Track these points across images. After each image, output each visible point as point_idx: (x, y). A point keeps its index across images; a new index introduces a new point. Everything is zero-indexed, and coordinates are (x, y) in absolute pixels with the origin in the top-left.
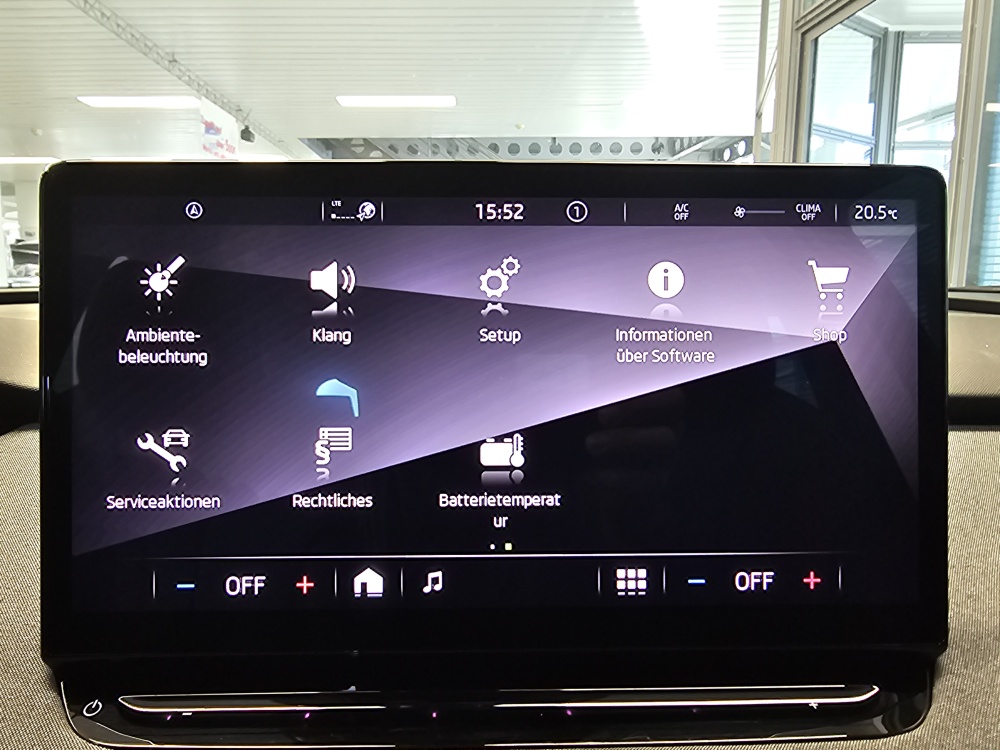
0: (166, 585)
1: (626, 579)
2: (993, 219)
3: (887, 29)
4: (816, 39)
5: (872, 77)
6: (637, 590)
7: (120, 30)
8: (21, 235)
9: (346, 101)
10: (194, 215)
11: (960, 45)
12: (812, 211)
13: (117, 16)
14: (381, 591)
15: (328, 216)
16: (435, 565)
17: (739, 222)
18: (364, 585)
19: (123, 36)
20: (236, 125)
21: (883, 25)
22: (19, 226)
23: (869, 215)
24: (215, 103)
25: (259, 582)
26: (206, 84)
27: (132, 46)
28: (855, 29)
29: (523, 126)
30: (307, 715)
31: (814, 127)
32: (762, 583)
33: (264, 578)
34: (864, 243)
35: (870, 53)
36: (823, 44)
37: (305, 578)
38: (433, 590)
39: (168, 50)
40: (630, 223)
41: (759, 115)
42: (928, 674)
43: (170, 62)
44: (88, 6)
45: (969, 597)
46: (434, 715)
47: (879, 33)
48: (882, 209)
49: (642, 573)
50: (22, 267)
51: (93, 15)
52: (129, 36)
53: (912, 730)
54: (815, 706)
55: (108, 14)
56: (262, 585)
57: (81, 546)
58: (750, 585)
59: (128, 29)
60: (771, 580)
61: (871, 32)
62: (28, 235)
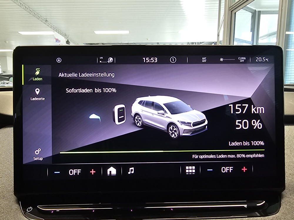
0: (51, 172)
1: (189, 169)
3: (255, 10)
4: (235, 13)
5: (251, 24)
6: (192, 173)
7: (31, 12)
8: (2, 72)
9: (97, 32)
10: (59, 62)
11: (278, 15)
12: (243, 59)
13: (30, 8)
14: (116, 173)
15: (99, 62)
16: (132, 166)
17: (221, 62)
18: (110, 172)
19: (32, 14)
20: (65, 39)
22: (1, 70)
23: (260, 60)
24: (59, 33)
25: (79, 171)
26: (56, 27)
27: (34, 16)
28: (246, 10)
29: (149, 39)
30: (94, 211)
31: (235, 39)
32: (229, 170)
33: (80, 170)
35: (251, 17)
36: (237, 14)
37: (93, 170)
38: (131, 173)
39: (45, 18)
40: (189, 63)
41: (218, 35)
42: (279, 197)
43: (45, 21)
44: (21, 5)
45: (290, 174)
46: (132, 210)
47: (253, 11)
48: (264, 58)
49: (194, 167)
51: (23, 7)
52: (33, 14)
53: (276, 214)
54: (246, 207)
55: (27, 7)
56: (80, 172)
57: (26, 161)
58: (226, 171)
59: (33, 12)
60: (232, 169)
61: (251, 11)
62: (4, 72)
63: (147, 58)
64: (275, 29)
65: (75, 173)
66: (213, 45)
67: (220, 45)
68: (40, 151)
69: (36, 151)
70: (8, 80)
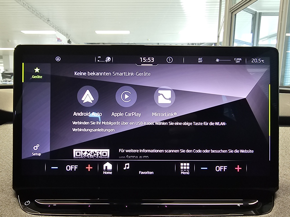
1: (183, 166)
2: (288, 67)
3: (256, 12)
4: (236, 14)
5: (252, 26)
7: (33, 12)
8: (4, 70)
9: (98, 32)
10: (58, 60)
11: (278, 17)
12: (239, 60)
13: (32, 7)
15: (97, 61)
17: (217, 63)
20: (66, 39)
21: (255, 10)
22: (4, 68)
23: (256, 61)
26: (58, 27)
27: (37, 16)
28: (247, 12)
29: (149, 40)
30: (89, 206)
31: (235, 40)
32: (223, 169)
33: (77, 166)
34: (250, 73)
35: (251, 19)
36: (237, 16)
37: (89, 165)
38: (126, 169)
39: (47, 17)
40: (185, 63)
41: (218, 37)
43: (48, 21)
44: (24, 5)
45: (285, 175)
46: (127, 206)
47: (254, 13)
48: (260, 60)
49: (188, 164)
50: (5, 79)
51: (25, 7)
52: (36, 13)
53: (268, 213)
54: (239, 205)
55: (30, 7)
56: (77, 168)
57: (24, 156)
58: (220, 170)
59: (36, 11)
60: (226, 168)
61: (252, 13)
62: (7, 70)
63: (144, 58)
64: (275, 31)
65: (72, 169)
66: (213, 45)
67: (220, 45)
68: (38, 147)
69: (35, 146)
70: (11, 78)
